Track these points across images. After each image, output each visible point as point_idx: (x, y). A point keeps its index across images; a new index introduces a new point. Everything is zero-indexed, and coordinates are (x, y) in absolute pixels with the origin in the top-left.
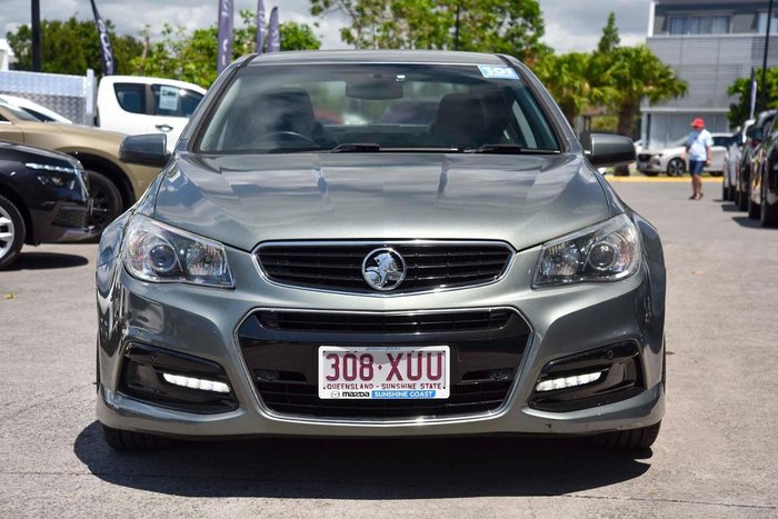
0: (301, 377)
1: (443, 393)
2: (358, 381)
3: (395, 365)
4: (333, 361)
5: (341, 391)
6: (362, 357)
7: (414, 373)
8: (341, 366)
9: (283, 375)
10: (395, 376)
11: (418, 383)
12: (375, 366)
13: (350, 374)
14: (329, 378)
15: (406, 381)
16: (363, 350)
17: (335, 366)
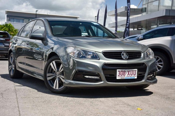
0: (114, 75)
1: (136, 78)
2: (123, 76)
3: (129, 73)
4: (119, 72)
5: (120, 78)
6: (124, 71)
7: (132, 74)
8: (120, 73)
9: (110, 75)
10: (129, 75)
11: (132, 76)
12: (126, 73)
13: (122, 75)
14: (118, 75)
15: (130, 75)
16: (124, 70)
17: (119, 73)
